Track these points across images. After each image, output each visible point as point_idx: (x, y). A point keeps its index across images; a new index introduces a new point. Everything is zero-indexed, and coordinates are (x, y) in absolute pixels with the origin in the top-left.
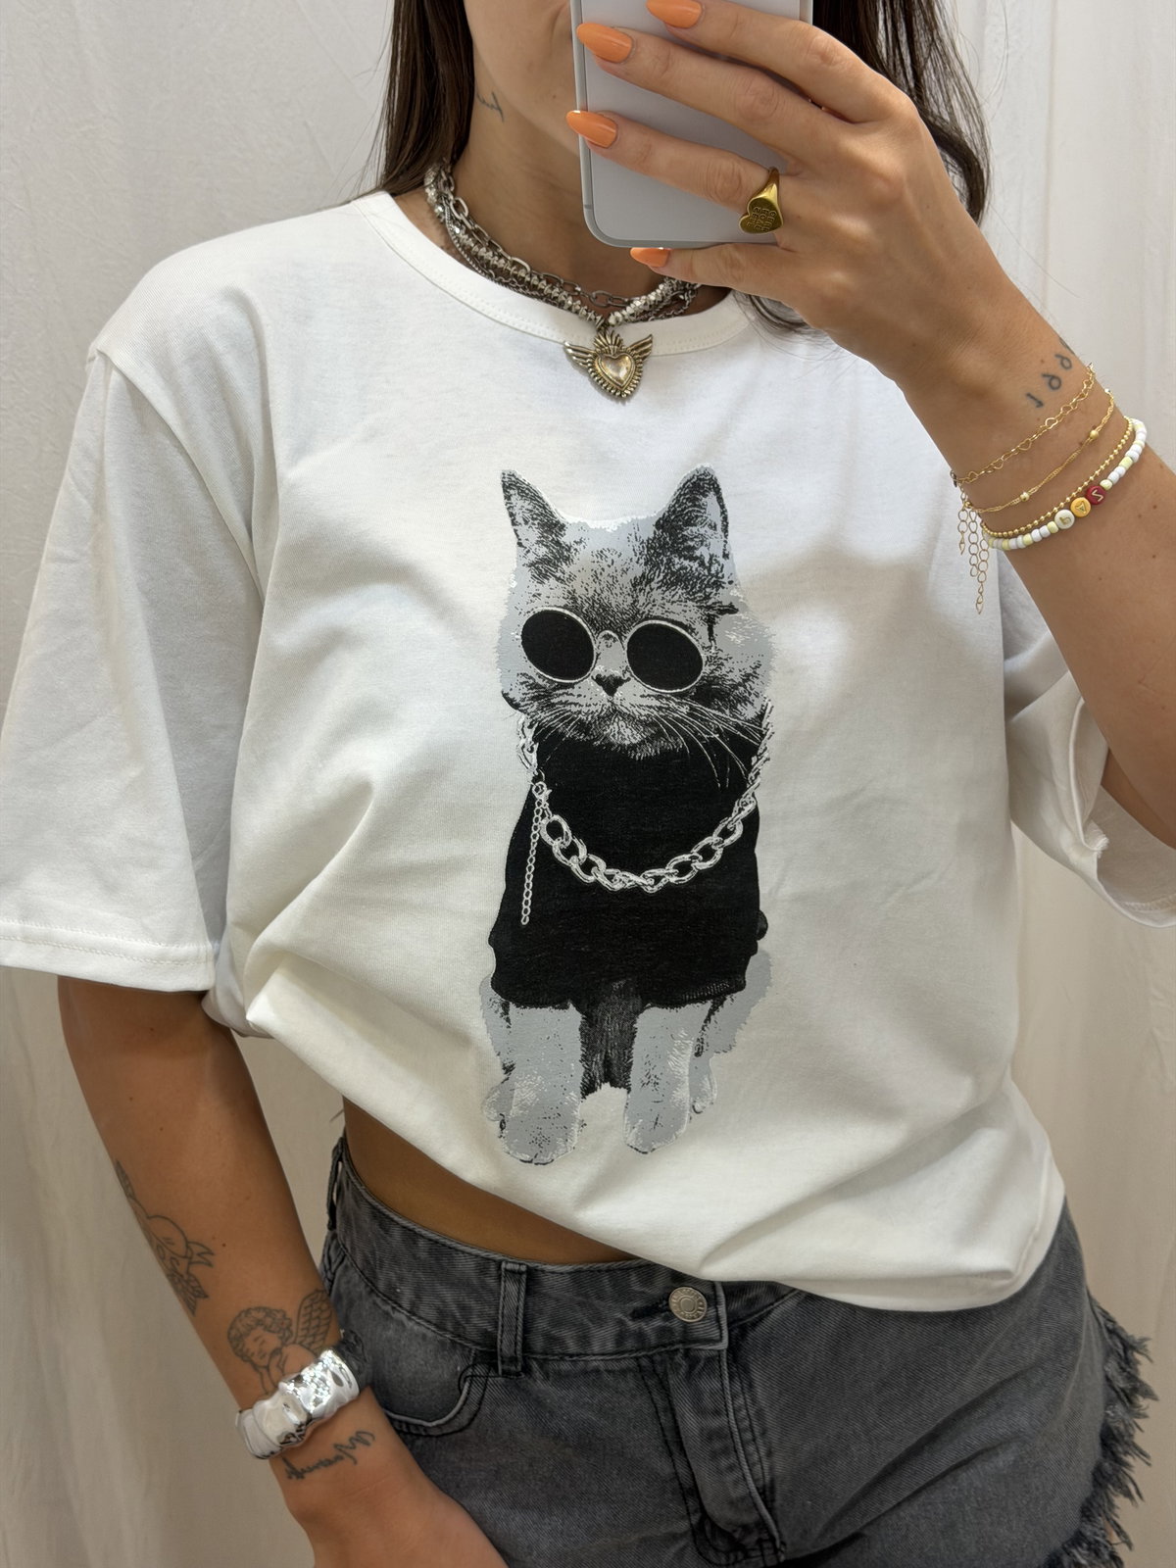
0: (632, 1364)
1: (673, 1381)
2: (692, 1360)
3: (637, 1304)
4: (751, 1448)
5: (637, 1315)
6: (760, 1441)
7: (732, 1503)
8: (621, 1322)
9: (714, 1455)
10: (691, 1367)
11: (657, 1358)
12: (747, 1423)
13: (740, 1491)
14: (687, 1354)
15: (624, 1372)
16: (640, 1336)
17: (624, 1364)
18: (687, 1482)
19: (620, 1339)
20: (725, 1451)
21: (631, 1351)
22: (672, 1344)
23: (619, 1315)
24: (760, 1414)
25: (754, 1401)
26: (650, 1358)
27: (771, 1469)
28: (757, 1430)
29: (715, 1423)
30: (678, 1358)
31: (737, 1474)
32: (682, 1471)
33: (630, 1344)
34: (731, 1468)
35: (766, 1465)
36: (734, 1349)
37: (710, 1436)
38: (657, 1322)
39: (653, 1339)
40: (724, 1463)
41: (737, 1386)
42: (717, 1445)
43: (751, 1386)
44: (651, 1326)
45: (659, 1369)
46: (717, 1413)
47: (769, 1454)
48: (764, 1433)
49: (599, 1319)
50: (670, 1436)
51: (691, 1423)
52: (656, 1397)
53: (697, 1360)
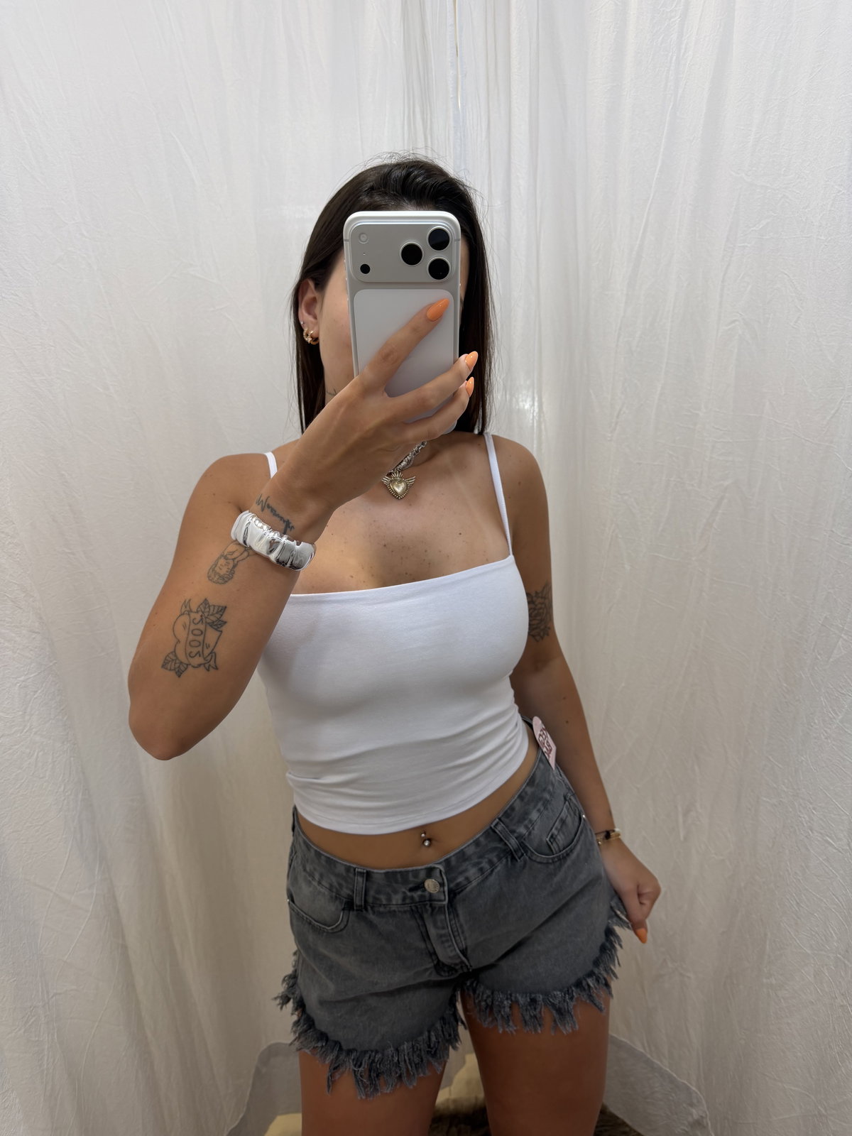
0: (409, 909)
1: (425, 916)
2: (433, 908)
3: (411, 886)
4: (458, 938)
5: (411, 890)
6: (461, 935)
7: (450, 957)
8: (404, 893)
9: (443, 942)
10: (433, 910)
11: (419, 907)
12: (456, 929)
13: (454, 953)
14: (431, 905)
15: (405, 912)
16: (412, 898)
17: (406, 909)
18: (432, 951)
19: (404, 899)
20: (447, 941)
21: (408, 904)
22: (425, 901)
23: (404, 890)
24: (461, 926)
25: (459, 921)
26: (417, 908)
27: (466, 943)
28: (460, 931)
29: (443, 932)
30: (428, 907)
31: (452, 948)
32: (429, 946)
33: (408, 901)
34: (449, 946)
35: (463, 943)
36: (451, 901)
37: (441, 936)
38: (419, 893)
39: (417, 899)
40: (446, 945)
41: (452, 916)
42: (444, 939)
43: (458, 915)
44: (417, 894)
45: (420, 910)
46: (443, 928)
47: (465, 939)
48: (463, 932)
49: (396, 892)
50: (424, 934)
51: (433, 932)
52: (419, 921)
53: (435, 908)
